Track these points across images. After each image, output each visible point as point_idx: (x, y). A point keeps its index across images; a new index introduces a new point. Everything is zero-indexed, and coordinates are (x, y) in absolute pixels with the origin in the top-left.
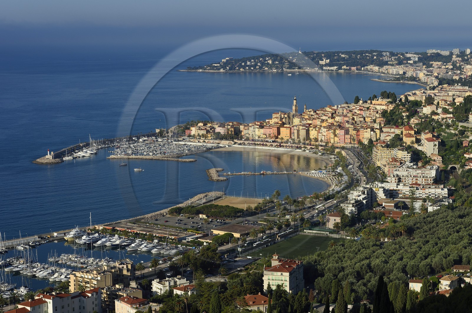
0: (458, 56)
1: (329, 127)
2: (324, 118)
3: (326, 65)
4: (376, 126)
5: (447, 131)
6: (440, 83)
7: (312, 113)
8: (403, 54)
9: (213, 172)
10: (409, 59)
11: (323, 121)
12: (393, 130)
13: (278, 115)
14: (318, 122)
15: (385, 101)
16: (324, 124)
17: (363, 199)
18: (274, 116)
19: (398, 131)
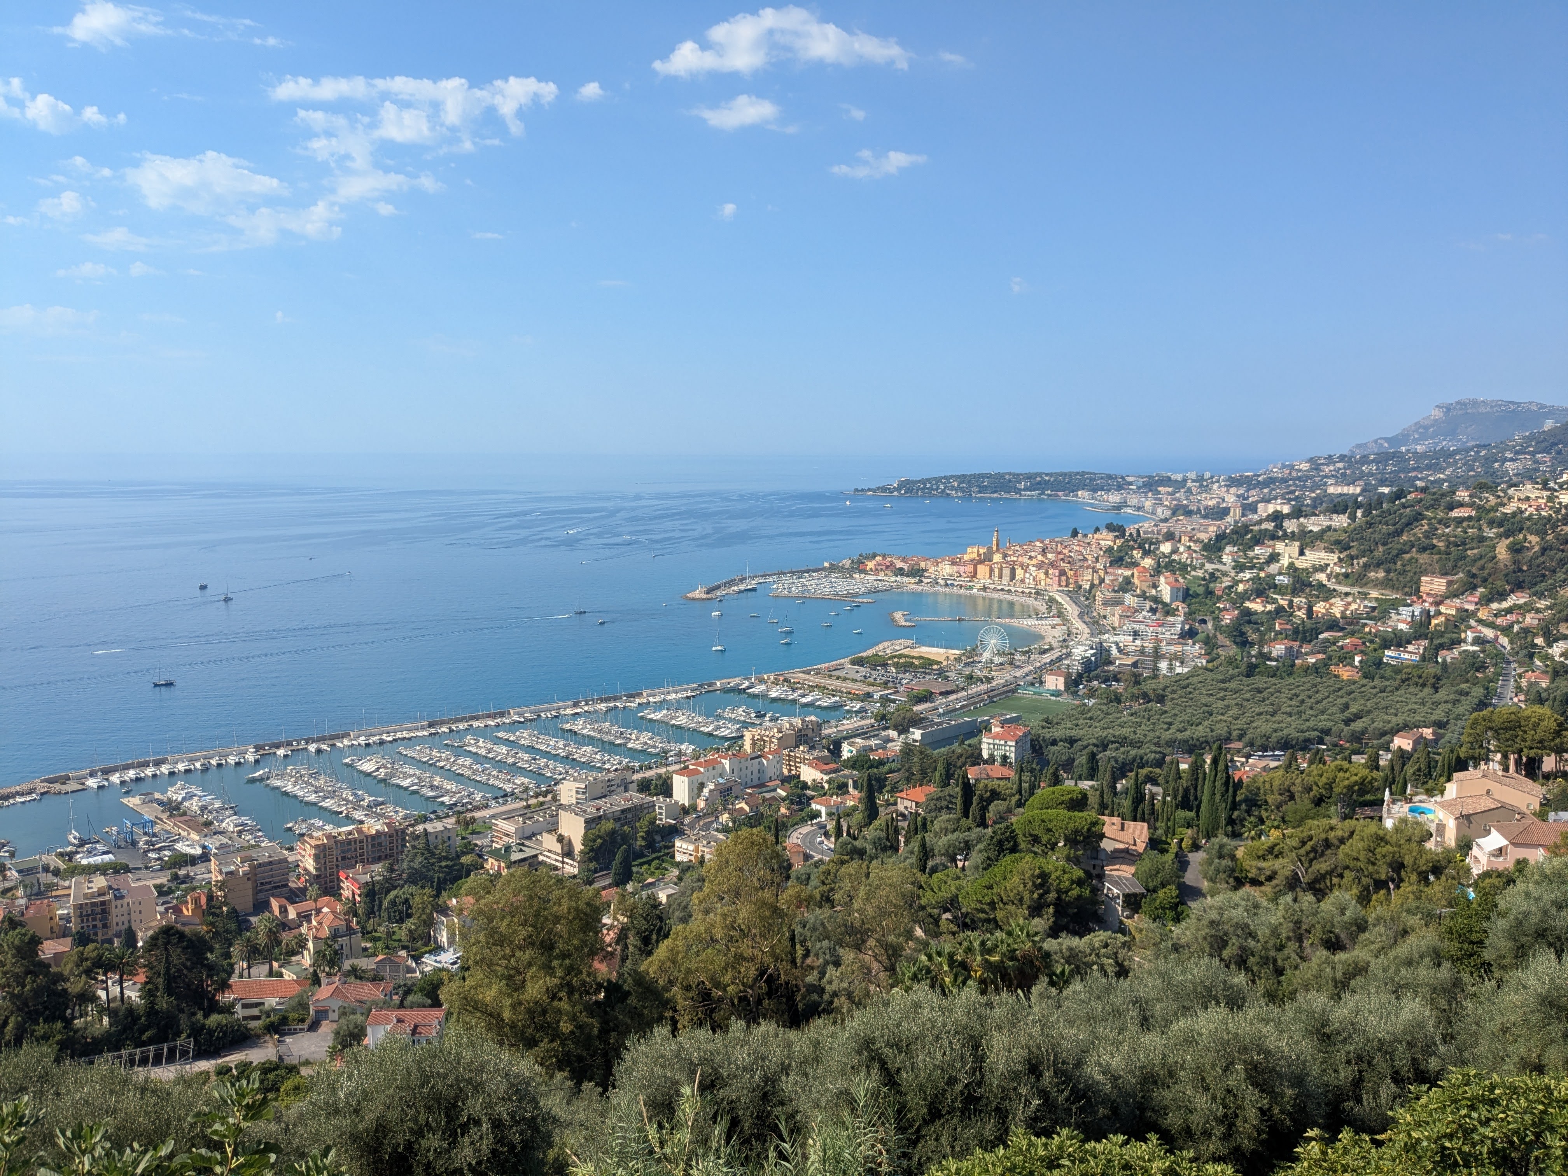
0: (1193, 481)
1: (1039, 566)
2: (1033, 554)
3: (1026, 489)
4: (1099, 566)
5: (1193, 573)
6: (1174, 514)
7: (1017, 548)
8: (1123, 478)
9: (898, 615)
10: (1131, 483)
11: (1031, 558)
12: (1120, 571)
13: (975, 550)
14: (1025, 560)
15: (1111, 536)
16: (1034, 562)
17: (1092, 655)
18: (969, 550)
19: (1128, 573)
